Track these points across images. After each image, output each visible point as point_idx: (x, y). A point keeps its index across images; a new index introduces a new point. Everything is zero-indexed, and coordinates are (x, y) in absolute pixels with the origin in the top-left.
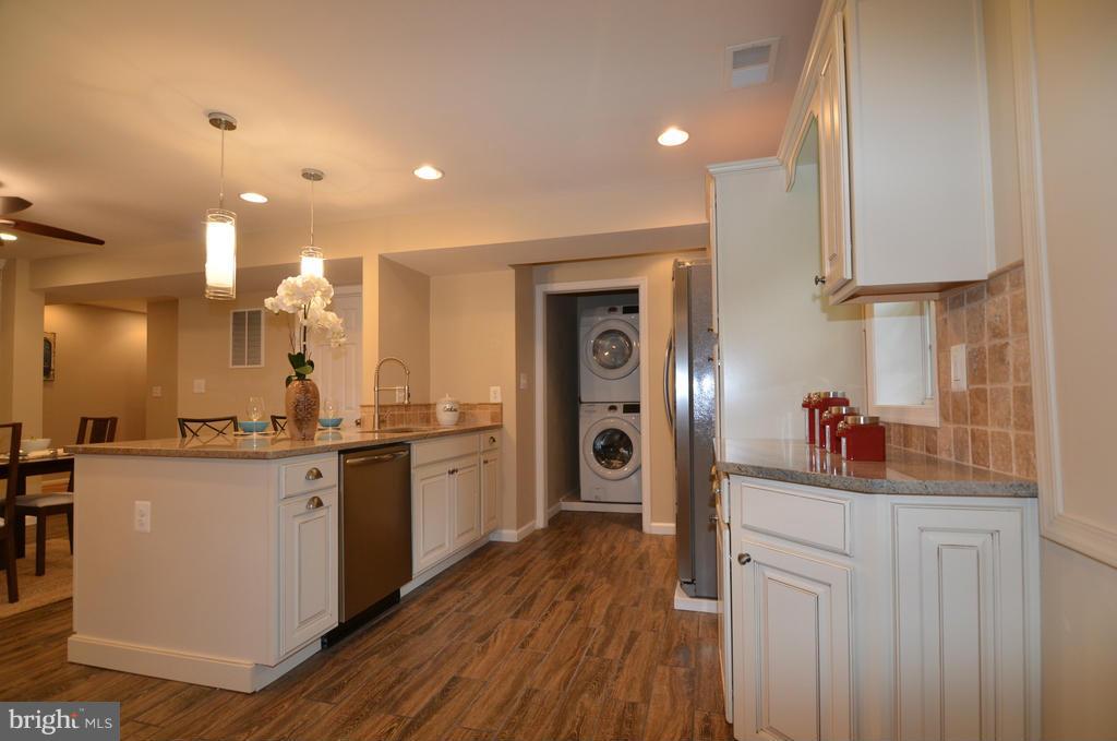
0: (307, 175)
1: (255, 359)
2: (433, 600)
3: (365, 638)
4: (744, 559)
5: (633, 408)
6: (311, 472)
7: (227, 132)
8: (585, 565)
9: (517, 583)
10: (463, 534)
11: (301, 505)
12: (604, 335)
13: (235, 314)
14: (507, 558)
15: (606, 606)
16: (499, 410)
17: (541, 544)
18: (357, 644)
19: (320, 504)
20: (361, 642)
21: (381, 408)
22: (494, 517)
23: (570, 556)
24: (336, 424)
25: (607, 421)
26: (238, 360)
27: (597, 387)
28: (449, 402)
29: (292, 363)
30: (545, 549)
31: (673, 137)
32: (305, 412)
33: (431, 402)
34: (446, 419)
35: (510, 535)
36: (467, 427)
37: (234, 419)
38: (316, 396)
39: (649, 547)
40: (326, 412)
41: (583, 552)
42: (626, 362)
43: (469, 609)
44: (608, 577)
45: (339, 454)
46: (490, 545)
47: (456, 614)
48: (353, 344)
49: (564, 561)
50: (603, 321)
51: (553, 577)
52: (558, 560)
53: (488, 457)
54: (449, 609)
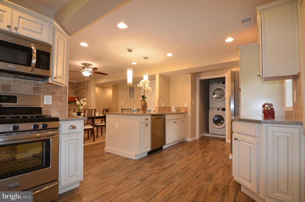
0: (145, 58)
1: (133, 97)
2: (170, 150)
4: (236, 139)
5: (224, 110)
6: (146, 119)
8: (207, 148)
9: (190, 149)
10: (178, 137)
11: (144, 125)
12: (217, 89)
13: (130, 87)
14: (188, 144)
15: (211, 156)
16: (187, 109)
17: (197, 142)
19: (147, 125)
21: (159, 108)
22: (185, 135)
23: (204, 145)
24: (150, 111)
25: (217, 113)
26: (130, 97)
27: (214, 104)
28: (175, 107)
29: (142, 97)
30: (198, 143)
31: (229, 40)
32: (144, 107)
33: (171, 107)
34: (174, 111)
35: (189, 139)
36: (179, 113)
37: (130, 109)
38: (147, 104)
39: (226, 146)
40: (148, 109)
41: (208, 145)
42: (223, 97)
43: (178, 153)
44: (213, 150)
45: (151, 116)
46: (184, 141)
47: (175, 153)
48: (153, 93)
49: (202, 146)
50: (216, 86)
51: (199, 149)
53: (184, 120)
54: (173, 152)
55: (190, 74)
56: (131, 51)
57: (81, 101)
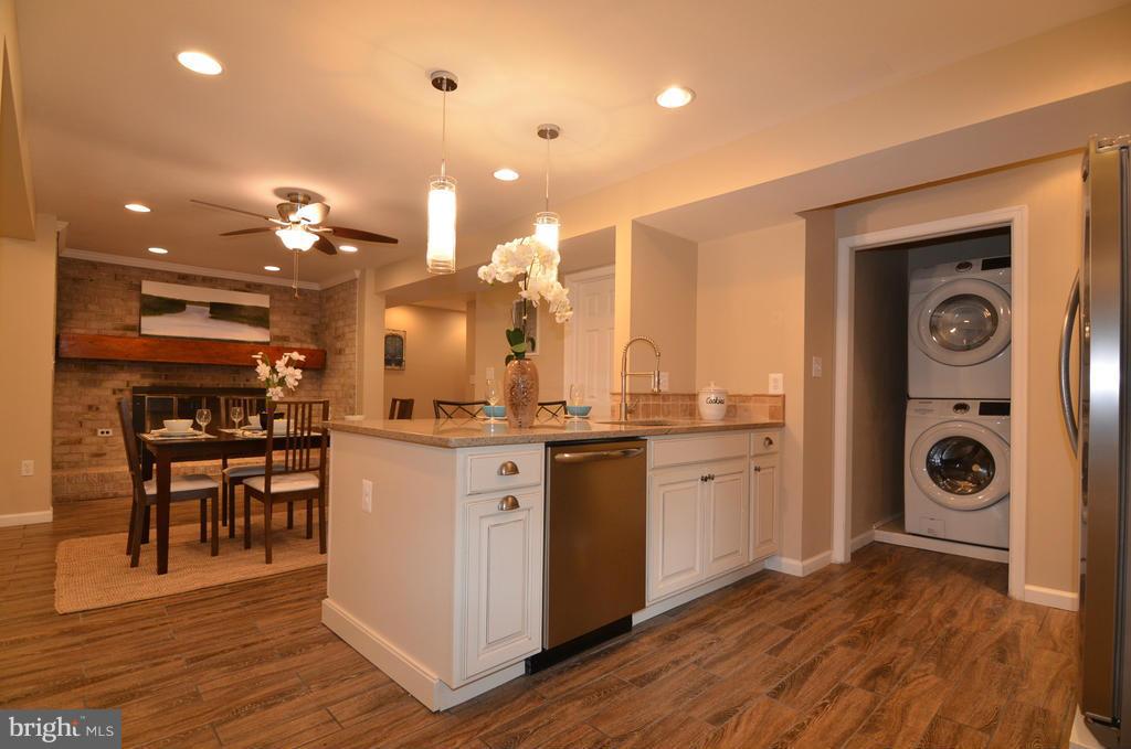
0: (542, 134)
2: (671, 637)
3: (575, 673)
5: (1000, 408)
6: (505, 465)
7: (451, 93)
8: (900, 632)
9: (789, 640)
11: (492, 504)
12: (949, 302)
13: (516, 305)
14: (782, 598)
16: (780, 404)
17: (838, 585)
18: (565, 678)
19: (515, 505)
20: (571, 675)
21: (632, 396)
22: (770, 541)
23: (878, 613)
24: (584, 412)
25: (952, 425)
27: (935, 377)
28: (716, 392)
29: (509, 340)
30: (840, 595)
33: (695, 392)
34: (710, 412)
35: (792, 565)
36: (738, 423)
37: (487, 403)
41: (900, 610)
42: (986, 339)
43: (712, 664)
44: (939, 664)
45: (546, 446)
46: (764, 574)
47: (694, 667)
49: (868, 620)
50: (946, 284)
51: (846, 643)
52: (858, 616)
53: (760, 462)
54: (687, 657)
55: (802, 214)
56: (452, 85)
57: (280, 364)
